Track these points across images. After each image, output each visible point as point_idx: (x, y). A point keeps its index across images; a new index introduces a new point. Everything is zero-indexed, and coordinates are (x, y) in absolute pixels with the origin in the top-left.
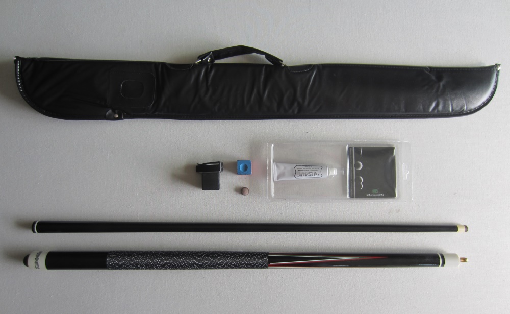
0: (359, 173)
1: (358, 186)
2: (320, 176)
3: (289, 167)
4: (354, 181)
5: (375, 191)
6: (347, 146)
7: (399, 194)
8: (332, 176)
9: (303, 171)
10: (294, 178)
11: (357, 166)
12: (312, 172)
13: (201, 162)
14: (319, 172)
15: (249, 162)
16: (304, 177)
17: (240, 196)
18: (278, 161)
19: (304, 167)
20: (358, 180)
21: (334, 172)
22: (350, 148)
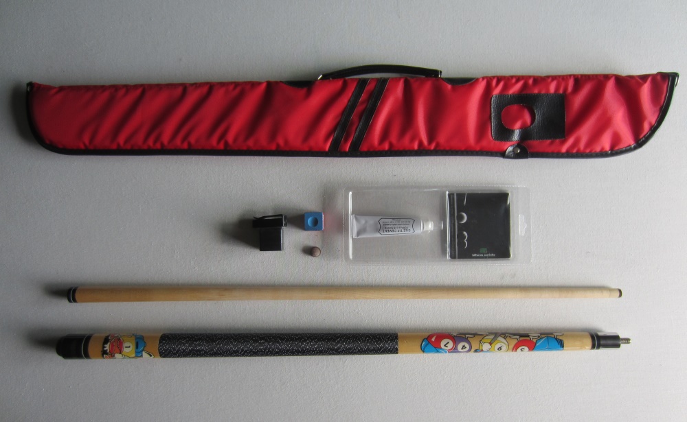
0: (462, 228)
1: (461, 244)
2: (412, 231)
3: (372, 221)
4: (457, 237)
5: (484, 250)
6: (447, 192)
7: (514, 254)
8: (427, 231)
9: (390, 226)
10: (378, 235)
11: (461, 218)
12: (403, 226)
13: (258, 216)
14: (410, 227)
15: (319, 214)
16: (391, 233)
17: (309, 258)
18: (358, 213)
19: (391, 220)
20: (461, 237)
21: (430, 226)
22: (451, 195)
